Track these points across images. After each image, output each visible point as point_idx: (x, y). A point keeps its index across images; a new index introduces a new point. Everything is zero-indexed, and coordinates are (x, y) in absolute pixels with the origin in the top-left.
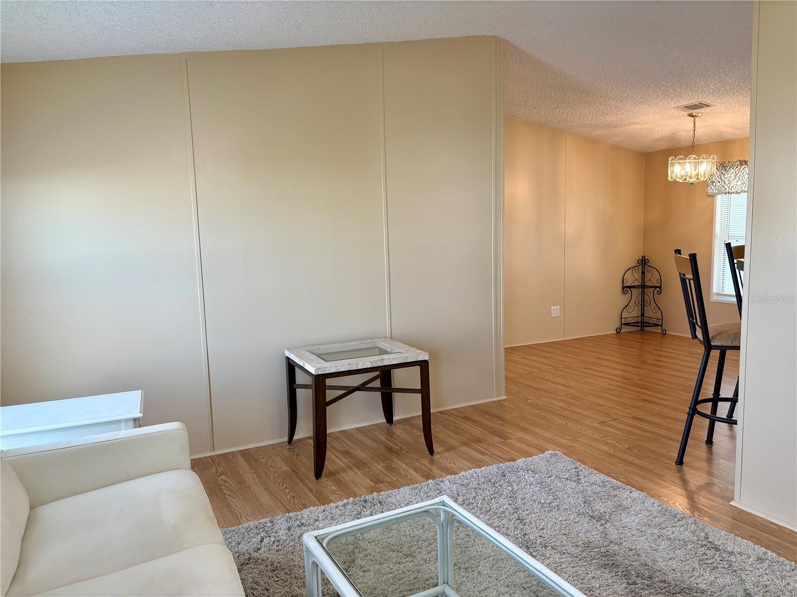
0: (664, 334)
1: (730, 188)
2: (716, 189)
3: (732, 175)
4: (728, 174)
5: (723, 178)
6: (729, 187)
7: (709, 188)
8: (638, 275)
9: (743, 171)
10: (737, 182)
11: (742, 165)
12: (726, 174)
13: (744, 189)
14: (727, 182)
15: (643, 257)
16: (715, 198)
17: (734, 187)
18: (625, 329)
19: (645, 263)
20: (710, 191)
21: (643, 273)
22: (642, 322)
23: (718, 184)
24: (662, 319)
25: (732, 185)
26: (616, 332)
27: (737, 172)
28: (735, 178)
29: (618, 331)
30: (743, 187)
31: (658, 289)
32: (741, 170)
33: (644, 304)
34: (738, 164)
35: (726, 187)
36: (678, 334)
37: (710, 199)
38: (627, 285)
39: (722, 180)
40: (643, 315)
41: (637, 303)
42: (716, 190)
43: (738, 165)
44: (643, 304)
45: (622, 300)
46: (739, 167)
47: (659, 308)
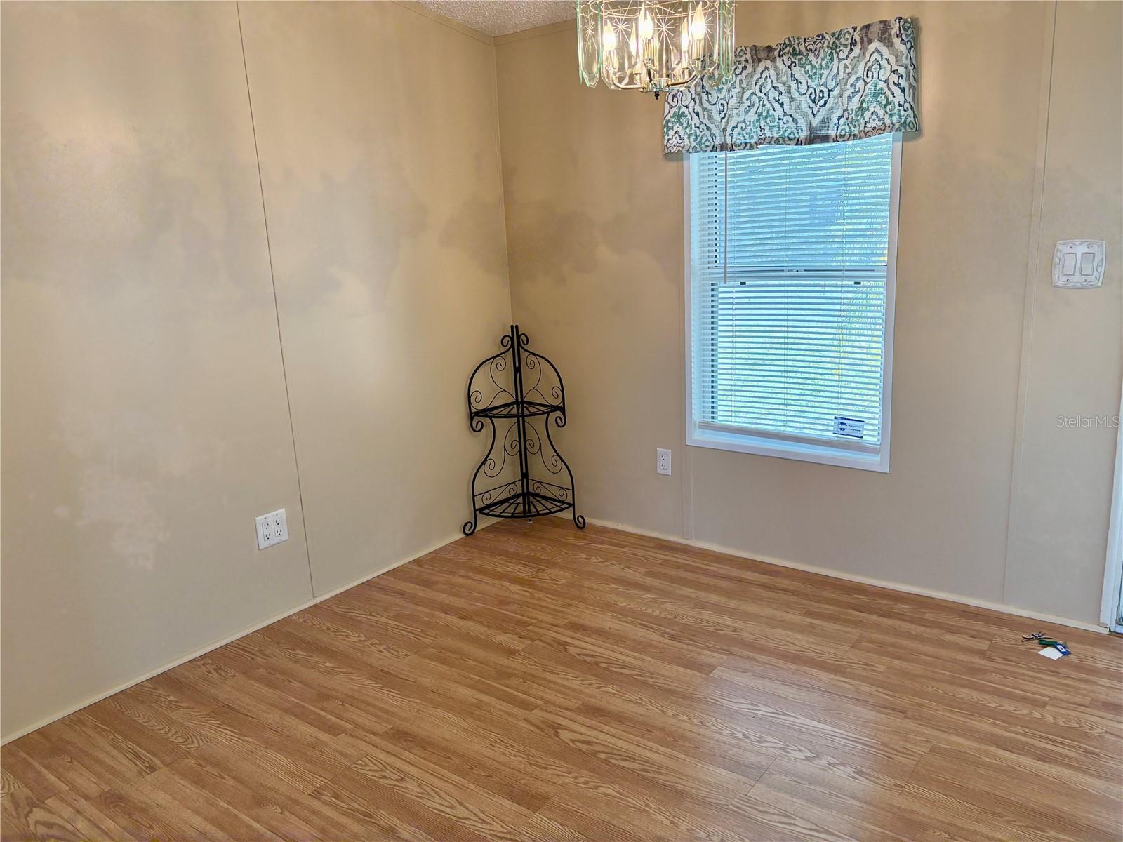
0: (580, 525)
1: (729, 131)
2: (689, 136)
3: (733, 93)
4: (720, 90)
5: (706, 105)
6: (724, 130)
7: (671, 133)
8: (504, 378)
9: (762, 81)
10: (746, 112)
11: (760, 61)
12: (714, 93)
13: (768, 134)
14: (717, 117)
15: (515, 328)
16: (685, 163)
17: (739, 129)
18: (484, 522)
19: (519, 345)
20: (674, 141)
21: (517, 370)
22: (526, 495)
23: (695, 121)
24: (573, 490)
25: (733, 124)
26: (463, 536)
27: (744, 85)
28: (741, 102)
29: (469, 531)
30: (767, 128)
31: (559, 413)
32: (757, 76)
33: (526, 448)
34: (748, 56)
35: (714, 130)
36: (615, 526)
37: (673, 165)
38: (481, 406)
39: (704, 109)
40: (525, 475)
41: (508, 448)
42: (692, 138)
43: (746, 61)
44: (524, 449)
45: (471, 447)
46: (749, 69)
47: (562, 460)
